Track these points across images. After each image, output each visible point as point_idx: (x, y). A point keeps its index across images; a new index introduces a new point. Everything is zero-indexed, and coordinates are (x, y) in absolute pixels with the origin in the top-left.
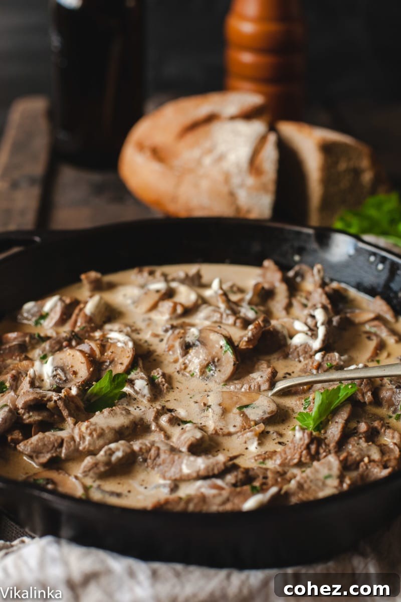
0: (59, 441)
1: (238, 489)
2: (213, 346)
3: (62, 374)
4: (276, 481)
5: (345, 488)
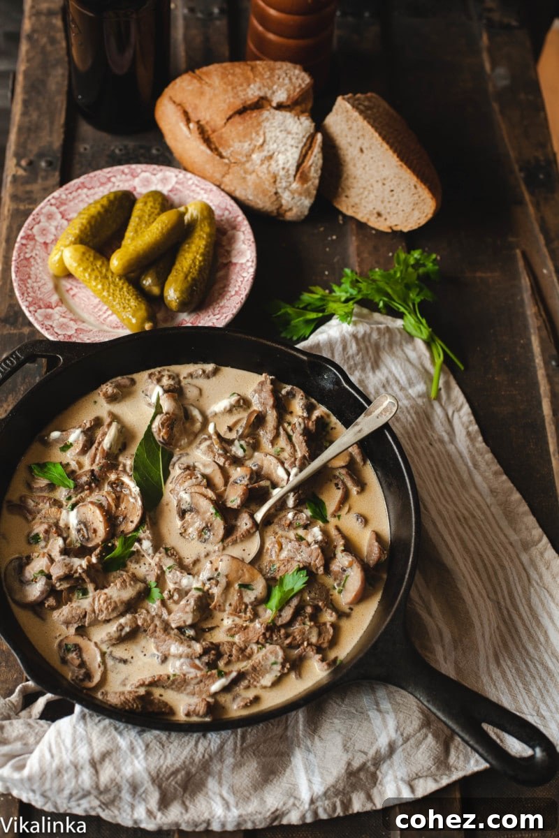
0: (84, 613)
1: (209, 673)
2: (205, 513)
3: (84, 529)
4: (238, 658)
5: (286, 670)
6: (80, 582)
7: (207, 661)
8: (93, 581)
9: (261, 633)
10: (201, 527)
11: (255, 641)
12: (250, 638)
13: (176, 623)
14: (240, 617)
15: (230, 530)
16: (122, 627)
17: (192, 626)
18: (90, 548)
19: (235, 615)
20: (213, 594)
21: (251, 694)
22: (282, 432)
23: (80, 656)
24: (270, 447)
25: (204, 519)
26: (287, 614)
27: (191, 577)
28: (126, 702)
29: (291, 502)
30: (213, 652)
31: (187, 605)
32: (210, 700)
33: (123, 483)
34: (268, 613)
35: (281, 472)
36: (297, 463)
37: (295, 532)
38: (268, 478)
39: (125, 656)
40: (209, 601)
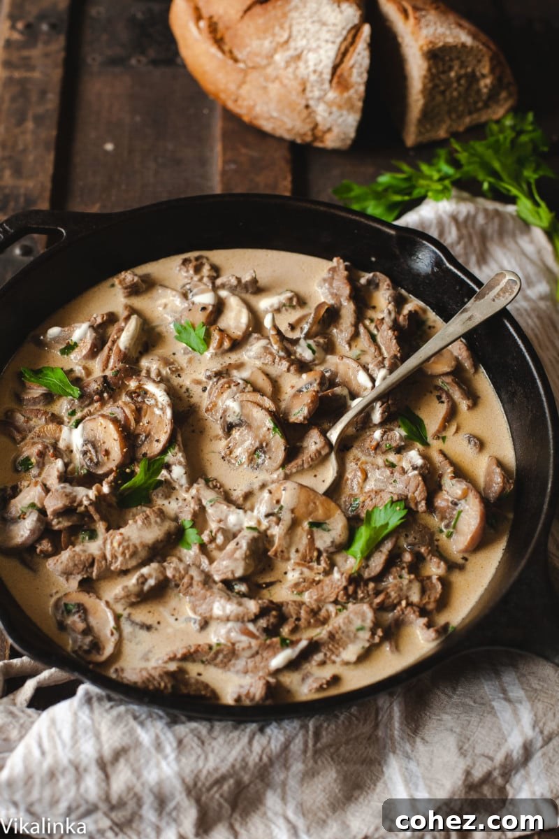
0: (90, 560)
1: (268, 642)
2: (259, 428)
3: (93, 451)
4: (309, 623)
5: (377, 640)
6: (86, 519)
7: (265, 626)
8: (103, 518)
9: (341, 587)
10: (252, 449)
11: (332, 599)
12: (325, 596)
13: (220, 575)
14: (310, 568)
15: (292, 452)
16: (144, 579)
17: (242, 580)
18: (100, 475)
19: (303, 565)
20: (273, 536)
21: (327, 673)
22: (362, 330)
23: (85, 620)
24: (347, 347)
25: (256, 437)
26: (378, 562)
27: (241, 512)
28: (150, 679)
29: (377, 417)
30: (274, 613)
31: (235, 551)
32: (272, 680)
33: (146, 392)
34: (350, 562)
35: (363, 379)
36: (387, 363)
37: (384, 457)
38: (345, 384)
39: (149, 620)
40: (267, 546)
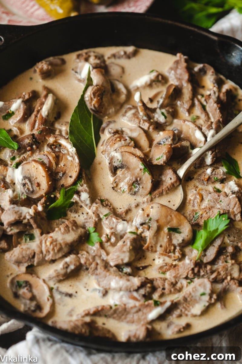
0: (33, 254)
1: (146, 303)
2: (135, 169)
3: (29, 184)
4: (171, 291)
5: (213, 301)
6: (28, 227)
7: (143, 293)
8: (39, 227)
9: (190, 269)
10: (131, 182)
11: (184, 276)
12: (180, 274)
13: (114, 262)
14: (169, 257)
15: (156, 184)
16: (67, 266)
17: (128, 265)
18: (35, 199)
19: (165, 255)
20: (145, 237)
21: (183, 322)
22: (196, 102)
23: (31, 291)
24: (187, 114)
25: (133, 175)
26: (212, 253)
27: (125, 222)
28: (76, 327)
29: (209, 160)
30: (149, 285)
31: (123, 246)
32: (150, 327)
33: (60, 145)
34: (194, 253)
35: (198, 135)
36: (214, 126)
37: (213, 186)
38: (187, 139)
39: (70, 291)
40: (142, 243)
